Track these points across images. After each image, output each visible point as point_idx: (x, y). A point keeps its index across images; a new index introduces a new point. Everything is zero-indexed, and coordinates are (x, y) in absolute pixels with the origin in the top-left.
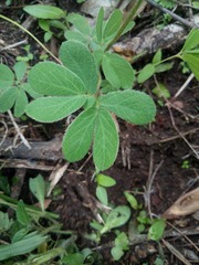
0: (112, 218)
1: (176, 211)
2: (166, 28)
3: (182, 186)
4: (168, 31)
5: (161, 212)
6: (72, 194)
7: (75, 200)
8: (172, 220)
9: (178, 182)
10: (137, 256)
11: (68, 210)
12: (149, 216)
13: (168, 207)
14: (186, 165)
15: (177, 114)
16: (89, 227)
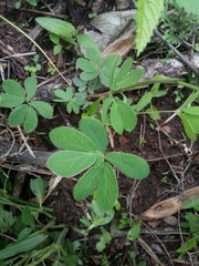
0: (99, 217)
1: (150, 214)
2: (168, 62)
3: (158, 194)
4: (169, 64)
5: (138, 214)
6: (67, 194)
7: (69, 200)
8: (147, 221)
9: (156, 190)
10: (115, 247)
11: (60, 205)
12: (128, 216)
13: (145, 210)
14: (164, 180)
15: (164, 137)
16: (78, 221)
